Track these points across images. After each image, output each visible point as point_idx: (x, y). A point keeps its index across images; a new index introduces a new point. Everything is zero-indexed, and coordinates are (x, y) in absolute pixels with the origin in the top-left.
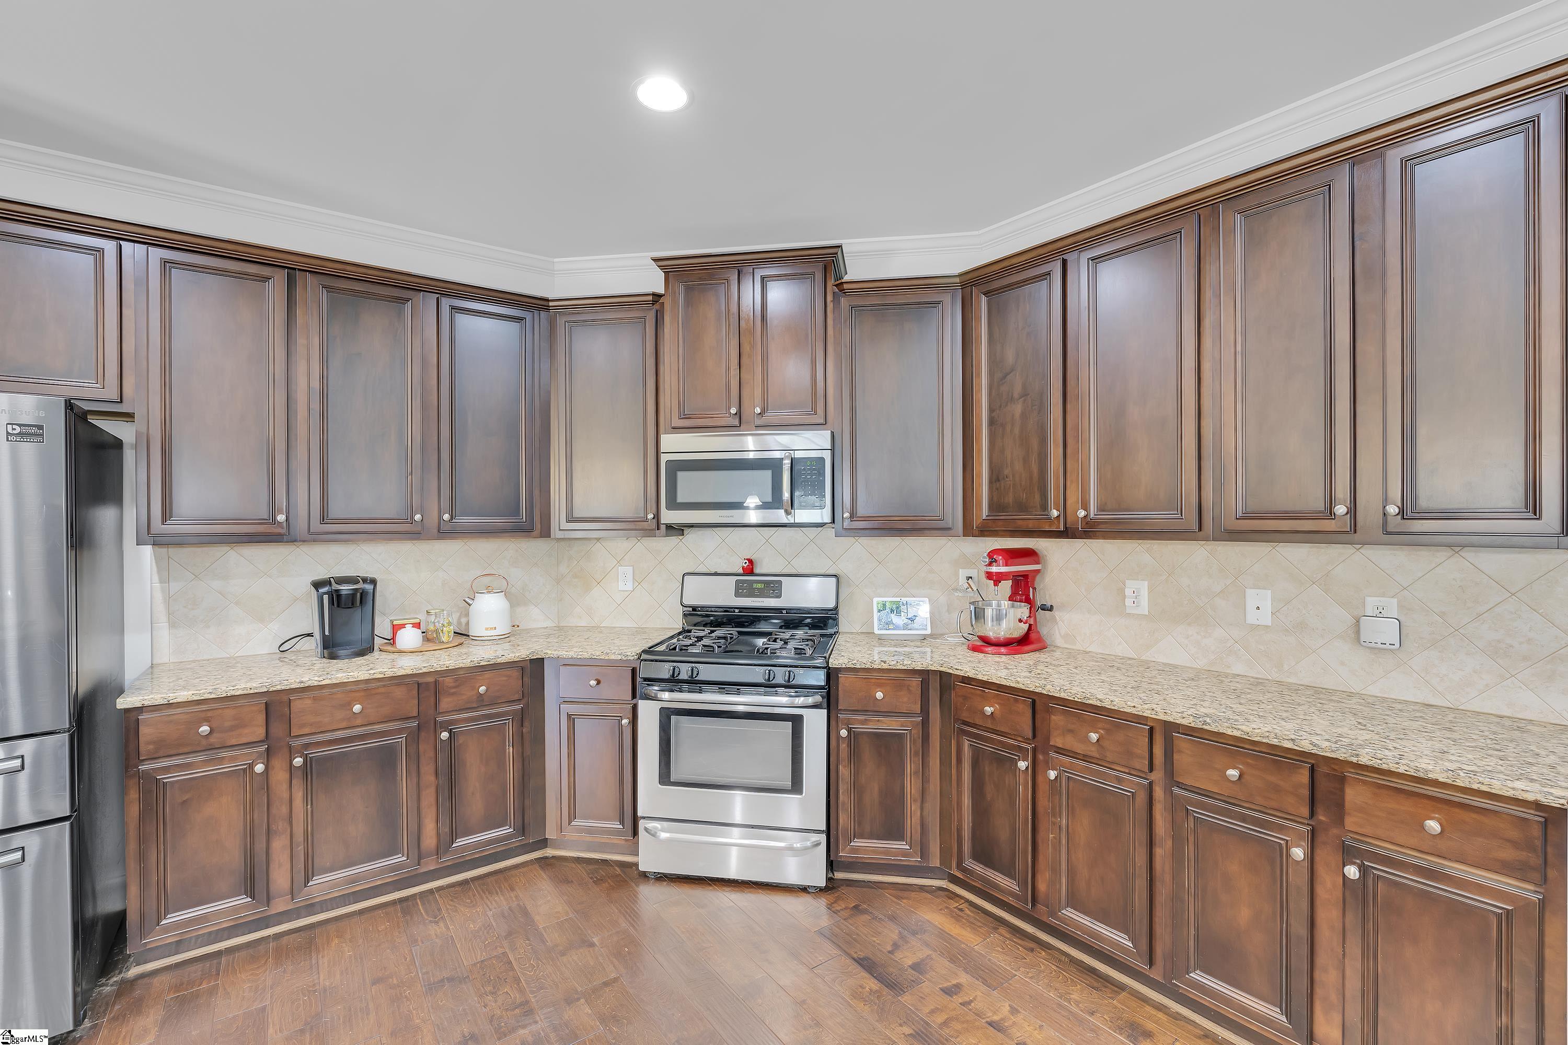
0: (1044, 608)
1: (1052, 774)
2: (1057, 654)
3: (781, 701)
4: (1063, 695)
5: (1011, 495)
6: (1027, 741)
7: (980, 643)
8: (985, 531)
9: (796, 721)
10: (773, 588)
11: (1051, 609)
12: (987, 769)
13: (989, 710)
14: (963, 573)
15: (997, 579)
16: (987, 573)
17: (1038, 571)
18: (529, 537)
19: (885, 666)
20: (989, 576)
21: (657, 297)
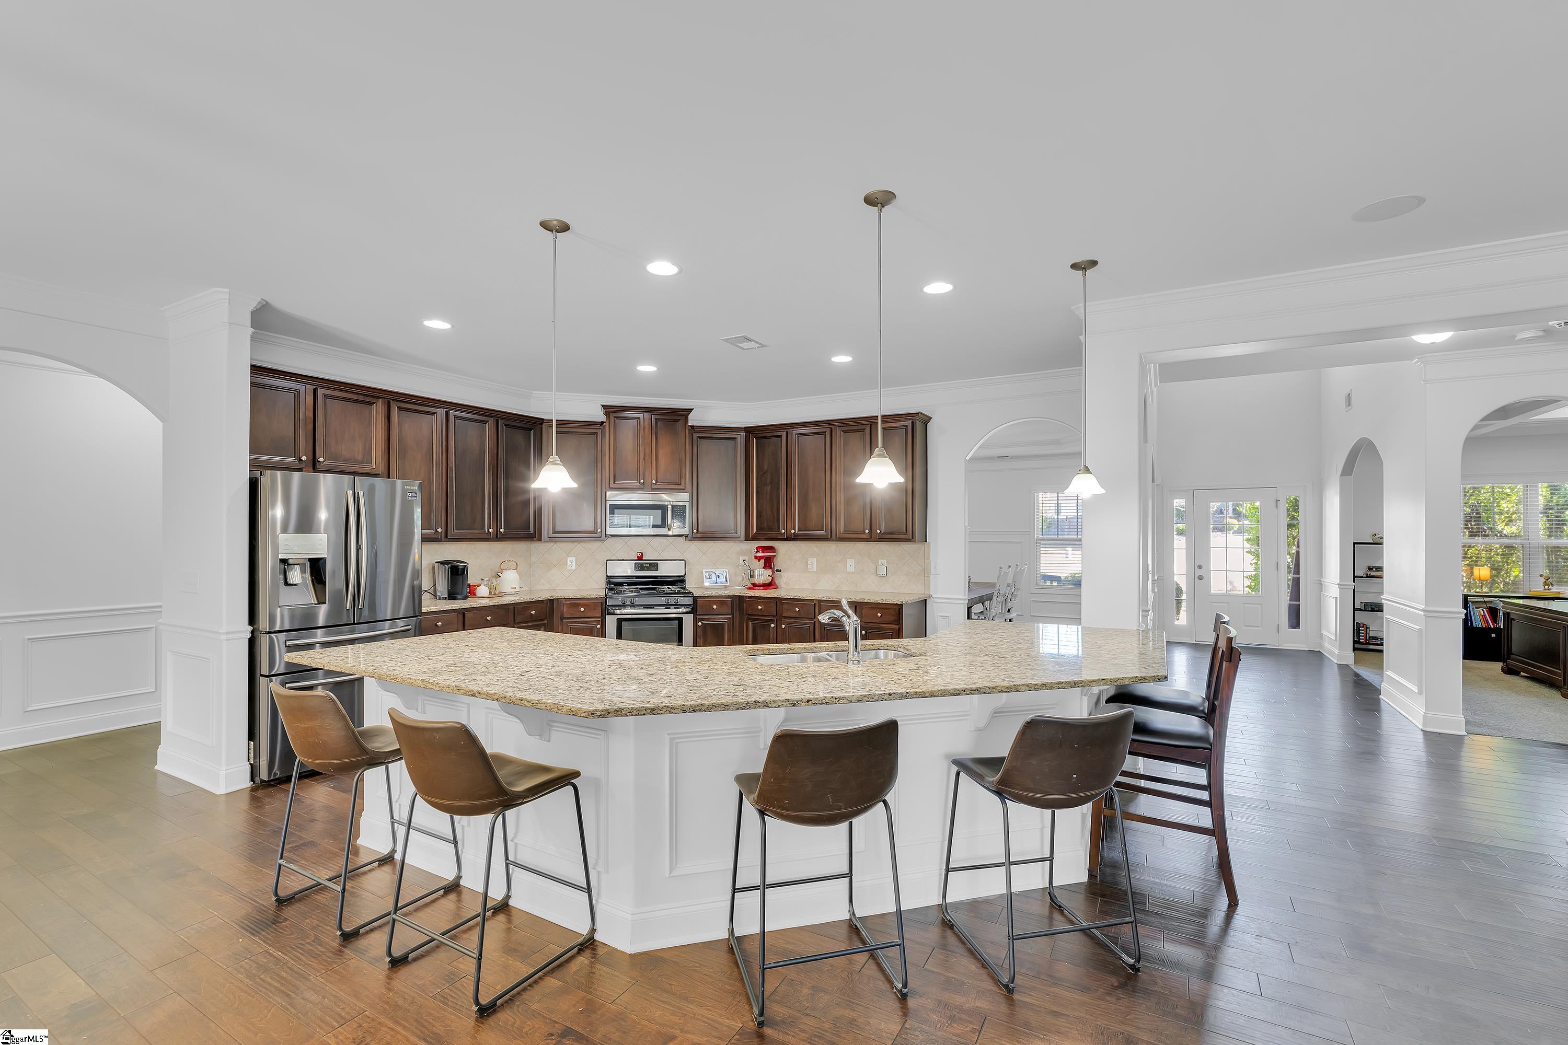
0: (778, 571)
1: (783, 626)
2: (783, 589)
3: (673, 612)
4: (787, 597)
5: (766, 523)
6: (774, 616)
7: (752, 586)
8: (754, 538)
9: (680, 620)
10: (654, 566)
11: (780, 571)
12: (759, 631)
13: (760, 607)
14: (742, 558)
15: (759, 559)
16: (755, 556)
17: (775, 556)
18: (533, 541)
19: (717, 595)
20: (756, 557)
21: (602, 423)
